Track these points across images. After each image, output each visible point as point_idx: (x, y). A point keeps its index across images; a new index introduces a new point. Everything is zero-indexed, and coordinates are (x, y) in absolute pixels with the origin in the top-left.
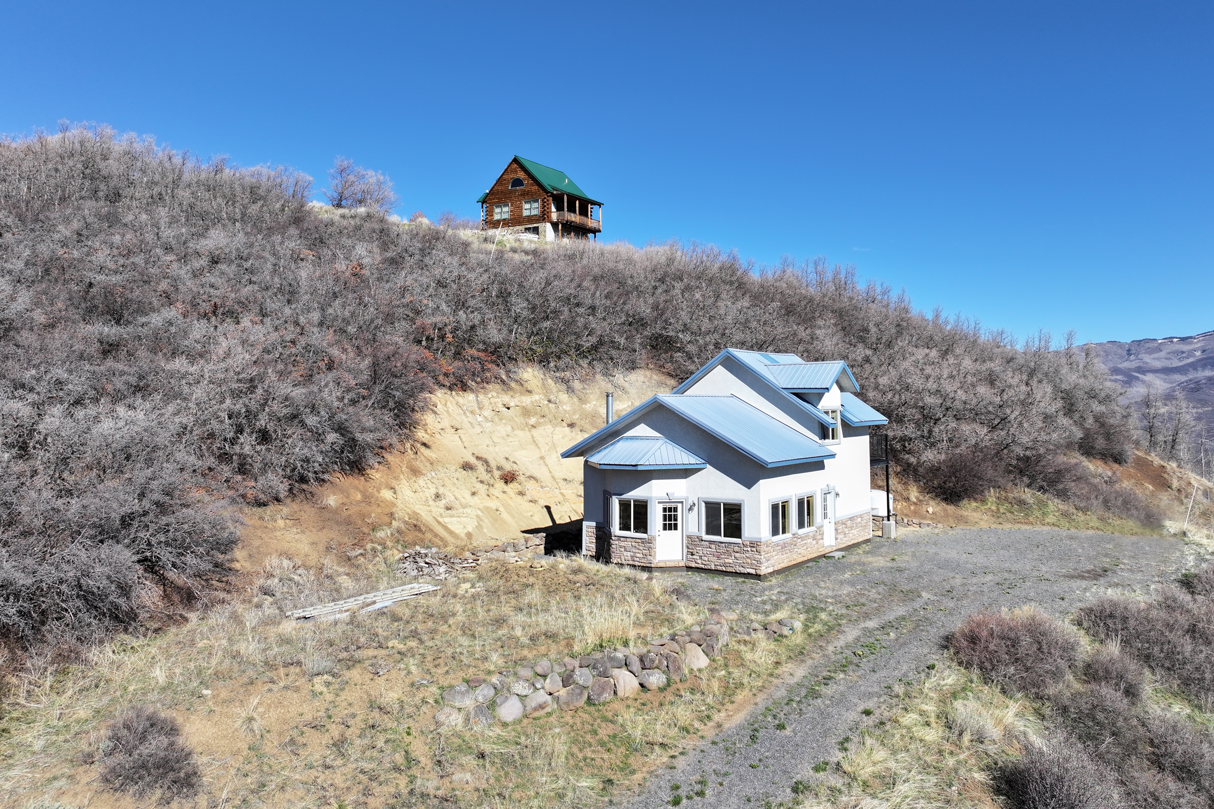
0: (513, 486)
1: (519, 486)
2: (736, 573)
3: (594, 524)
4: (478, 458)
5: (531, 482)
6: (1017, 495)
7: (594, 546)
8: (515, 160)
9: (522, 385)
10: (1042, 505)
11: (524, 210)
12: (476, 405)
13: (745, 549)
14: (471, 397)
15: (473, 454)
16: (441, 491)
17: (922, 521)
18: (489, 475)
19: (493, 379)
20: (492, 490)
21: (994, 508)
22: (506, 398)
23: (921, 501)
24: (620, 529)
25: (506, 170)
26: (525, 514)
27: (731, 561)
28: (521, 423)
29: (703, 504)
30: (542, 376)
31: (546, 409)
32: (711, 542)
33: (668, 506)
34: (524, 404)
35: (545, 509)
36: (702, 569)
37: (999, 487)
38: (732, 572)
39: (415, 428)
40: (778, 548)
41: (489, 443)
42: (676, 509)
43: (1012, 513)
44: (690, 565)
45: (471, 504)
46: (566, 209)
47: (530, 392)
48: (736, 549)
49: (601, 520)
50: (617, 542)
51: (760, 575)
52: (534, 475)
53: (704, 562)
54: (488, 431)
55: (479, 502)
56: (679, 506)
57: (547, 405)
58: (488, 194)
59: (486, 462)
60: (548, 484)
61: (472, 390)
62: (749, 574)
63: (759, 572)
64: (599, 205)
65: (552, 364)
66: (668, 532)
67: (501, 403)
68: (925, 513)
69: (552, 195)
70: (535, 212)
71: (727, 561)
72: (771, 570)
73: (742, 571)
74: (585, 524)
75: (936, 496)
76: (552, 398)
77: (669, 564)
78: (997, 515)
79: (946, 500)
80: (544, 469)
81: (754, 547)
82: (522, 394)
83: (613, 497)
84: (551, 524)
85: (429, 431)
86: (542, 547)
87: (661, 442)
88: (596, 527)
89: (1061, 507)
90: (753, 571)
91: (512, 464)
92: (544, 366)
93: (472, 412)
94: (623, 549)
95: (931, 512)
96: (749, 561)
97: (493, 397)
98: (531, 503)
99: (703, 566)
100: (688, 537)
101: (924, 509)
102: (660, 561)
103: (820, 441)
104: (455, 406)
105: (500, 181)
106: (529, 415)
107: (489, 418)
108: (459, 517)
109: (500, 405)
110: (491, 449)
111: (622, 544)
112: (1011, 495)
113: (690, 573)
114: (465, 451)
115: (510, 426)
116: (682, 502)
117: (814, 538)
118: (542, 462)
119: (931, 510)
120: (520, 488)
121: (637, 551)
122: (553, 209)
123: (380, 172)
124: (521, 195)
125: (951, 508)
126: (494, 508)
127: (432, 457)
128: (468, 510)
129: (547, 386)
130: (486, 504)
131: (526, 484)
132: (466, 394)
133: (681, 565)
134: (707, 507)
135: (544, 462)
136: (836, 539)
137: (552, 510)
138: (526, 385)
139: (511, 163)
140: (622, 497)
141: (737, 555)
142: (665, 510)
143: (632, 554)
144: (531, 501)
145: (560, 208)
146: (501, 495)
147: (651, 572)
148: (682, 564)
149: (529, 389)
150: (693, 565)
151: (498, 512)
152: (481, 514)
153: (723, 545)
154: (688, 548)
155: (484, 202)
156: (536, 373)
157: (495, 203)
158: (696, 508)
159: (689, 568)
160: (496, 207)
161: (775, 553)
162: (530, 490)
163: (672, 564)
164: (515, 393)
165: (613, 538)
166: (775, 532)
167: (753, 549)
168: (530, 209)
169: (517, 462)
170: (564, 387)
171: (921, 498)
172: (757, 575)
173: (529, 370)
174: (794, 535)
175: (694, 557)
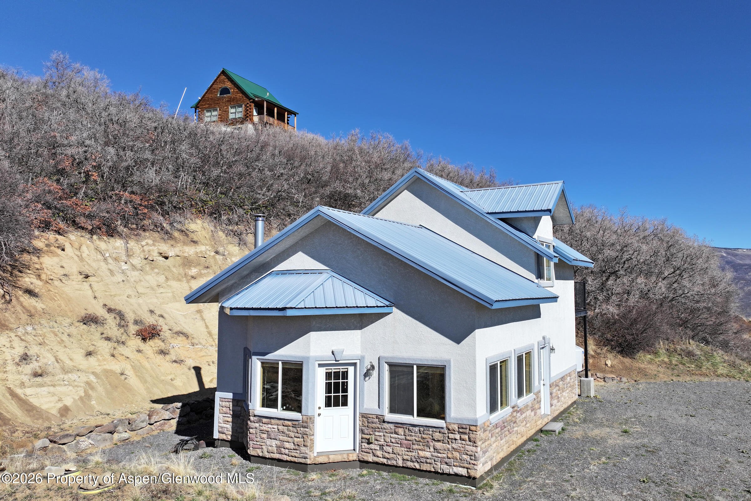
0: (155, 343)
1: (162, 344)
2: (436, 473)
3: (230, 395)
4: (110, 310)
5: (179, 338)
6: (684, 347)
7: (229, 426)
8: (224, 73)
9: (187, 235)
10: (709, 357)
11: (230, 114)
12: (124, 252)
13: (451, 436)
14: (118, 243)
15: (105, 305)
16: (34, 350)
17: (606, 375)
18: (122, 330)
19: (152, 227)
20: (121, 349)
21: (666, 360)
22: (164, 247)
23: (599, 354)
24: (263, 406)
25: (216, 80)
26: (163, 378)
27: (428, 454)
28: (179, 274)
29: (386, 367)
30: (213, 229)
31: (212, 261)
32: (398, 425)
33: (333, 369)
34: (186, 255)
35: (193, 371)
36: (384, 464)
37: (667, 339)
38: (430, 472)
39: (21, 272)
40: (497, 430)
41: (130, 293)
42: (345, 375)
43: (684, 364)
44: (366, 458)
45: (81, 367)
46: (265, 113)
47: (195, 242)
48: (437, 435)
49: (240, 391)
50: (257, 425)
51: (474, 478)
52: (185, 331)
53: (387, 455)
54: (132, 280)
55: (97, 364)
56: (351, 370)
57: (214, 256)
58: (200, 101)
59: (121, 315)
60: (201, 341)
61: (120, 235)
62: (456, 475)
63: (472, 473)
64: (295, 114)
65: (224, 218)
66: (333, 409)
67: (156, 251)
68: (604, 366)
69: (254, 101)
70: (239, 115)
71: (422, 453)
72: (488, 467)
73: (446, 471)
74: (218, 395)
75: (612, 349)
76: (221, 249)
77: (333, 458)
78: (670, 366)
79: (621, 352)
80: (200, 324)
81: (465, 433)
82: (185, 244)
83: (254, 358)
84: (196, 388)
85: (43, 277)
86: (174, 423)
87: (324, 276)
88: (234, 400)
89: (726, 358)
90: (463, 472)
91: (157, 318)
92: (215, 218)
93: (116, 259)
94: (265, 436)
95: (609, 365)
96: (457, 454)
97: (147, 244)
98: (175, 364)
99: (385, 461)
100: (363, 416)
101: (603, 363)
102: (320, 454)
103: (536, 281)
104: (93, 252)
105: (210, 89)
106: (190, 266)
107: (139, 266)
108: (54, 386)
109: (155, 254)
110: (133, 301)
111: (265, 427)
112: (679, 347)
113: (365, 472)
114: (94, 302)
115: (163, 277)
116: (355, 365)
117: (533, 409)
118: (198, 316)
119: (609, 363)
120: (162, 345)
121: (286, 439)
122: (255, 113)
123: (97, 70)
124: (228, 101)
125: (627, 361)
126: (119, 371)
127: (35, 308)
128: (73, 376)
129: (216, 238)
130: (107, 367)
131: (172, 341)
132: (112, 240)
133: (351, 459)
134: (391, 372)
135: (201, 316)
136: (551, 405)
137: (202, 372)
138: (191, 235)
139: (220, 74)
140: (267, 357)
141: (439, 445)
142: (328, 375)
143: (278, 442)
144: (175, 361)
145: (260, 113)
146: (134, 356)
147: (305, 471)
148: (353, 457)
149: (195, 239)
150: (370, 458)
151: (123, 377)
152: (95, 381)
153: (417, 429)
154: (362, 432)
155: (196, 107)
156: (206, 225)
157: (205, 108)
158: (375, 373)
159: (363, 463)
160: (207, 111)
161: (493, 439)
162: (176, 348)
163: (339, 458)
164: (178, 243)
165: (252, 418)
166: (493, 408)
167: (464, 436)
168: (235, 113)
169: (165, 315)
170: (236, 240)
171: (599, 351)
172: (469, 477)
173: (199, 221)
174: (513, 408)
175: (372, 446)
